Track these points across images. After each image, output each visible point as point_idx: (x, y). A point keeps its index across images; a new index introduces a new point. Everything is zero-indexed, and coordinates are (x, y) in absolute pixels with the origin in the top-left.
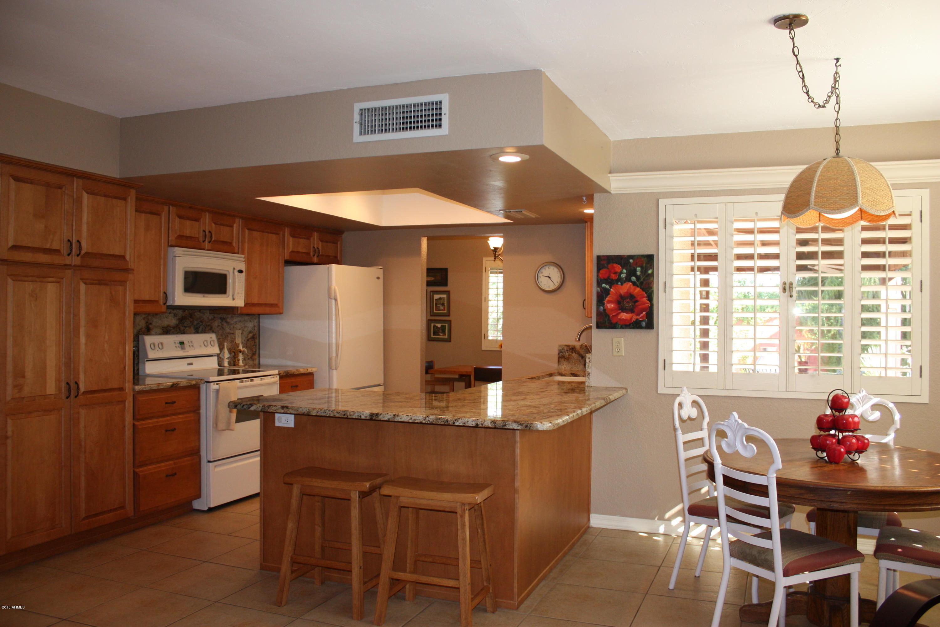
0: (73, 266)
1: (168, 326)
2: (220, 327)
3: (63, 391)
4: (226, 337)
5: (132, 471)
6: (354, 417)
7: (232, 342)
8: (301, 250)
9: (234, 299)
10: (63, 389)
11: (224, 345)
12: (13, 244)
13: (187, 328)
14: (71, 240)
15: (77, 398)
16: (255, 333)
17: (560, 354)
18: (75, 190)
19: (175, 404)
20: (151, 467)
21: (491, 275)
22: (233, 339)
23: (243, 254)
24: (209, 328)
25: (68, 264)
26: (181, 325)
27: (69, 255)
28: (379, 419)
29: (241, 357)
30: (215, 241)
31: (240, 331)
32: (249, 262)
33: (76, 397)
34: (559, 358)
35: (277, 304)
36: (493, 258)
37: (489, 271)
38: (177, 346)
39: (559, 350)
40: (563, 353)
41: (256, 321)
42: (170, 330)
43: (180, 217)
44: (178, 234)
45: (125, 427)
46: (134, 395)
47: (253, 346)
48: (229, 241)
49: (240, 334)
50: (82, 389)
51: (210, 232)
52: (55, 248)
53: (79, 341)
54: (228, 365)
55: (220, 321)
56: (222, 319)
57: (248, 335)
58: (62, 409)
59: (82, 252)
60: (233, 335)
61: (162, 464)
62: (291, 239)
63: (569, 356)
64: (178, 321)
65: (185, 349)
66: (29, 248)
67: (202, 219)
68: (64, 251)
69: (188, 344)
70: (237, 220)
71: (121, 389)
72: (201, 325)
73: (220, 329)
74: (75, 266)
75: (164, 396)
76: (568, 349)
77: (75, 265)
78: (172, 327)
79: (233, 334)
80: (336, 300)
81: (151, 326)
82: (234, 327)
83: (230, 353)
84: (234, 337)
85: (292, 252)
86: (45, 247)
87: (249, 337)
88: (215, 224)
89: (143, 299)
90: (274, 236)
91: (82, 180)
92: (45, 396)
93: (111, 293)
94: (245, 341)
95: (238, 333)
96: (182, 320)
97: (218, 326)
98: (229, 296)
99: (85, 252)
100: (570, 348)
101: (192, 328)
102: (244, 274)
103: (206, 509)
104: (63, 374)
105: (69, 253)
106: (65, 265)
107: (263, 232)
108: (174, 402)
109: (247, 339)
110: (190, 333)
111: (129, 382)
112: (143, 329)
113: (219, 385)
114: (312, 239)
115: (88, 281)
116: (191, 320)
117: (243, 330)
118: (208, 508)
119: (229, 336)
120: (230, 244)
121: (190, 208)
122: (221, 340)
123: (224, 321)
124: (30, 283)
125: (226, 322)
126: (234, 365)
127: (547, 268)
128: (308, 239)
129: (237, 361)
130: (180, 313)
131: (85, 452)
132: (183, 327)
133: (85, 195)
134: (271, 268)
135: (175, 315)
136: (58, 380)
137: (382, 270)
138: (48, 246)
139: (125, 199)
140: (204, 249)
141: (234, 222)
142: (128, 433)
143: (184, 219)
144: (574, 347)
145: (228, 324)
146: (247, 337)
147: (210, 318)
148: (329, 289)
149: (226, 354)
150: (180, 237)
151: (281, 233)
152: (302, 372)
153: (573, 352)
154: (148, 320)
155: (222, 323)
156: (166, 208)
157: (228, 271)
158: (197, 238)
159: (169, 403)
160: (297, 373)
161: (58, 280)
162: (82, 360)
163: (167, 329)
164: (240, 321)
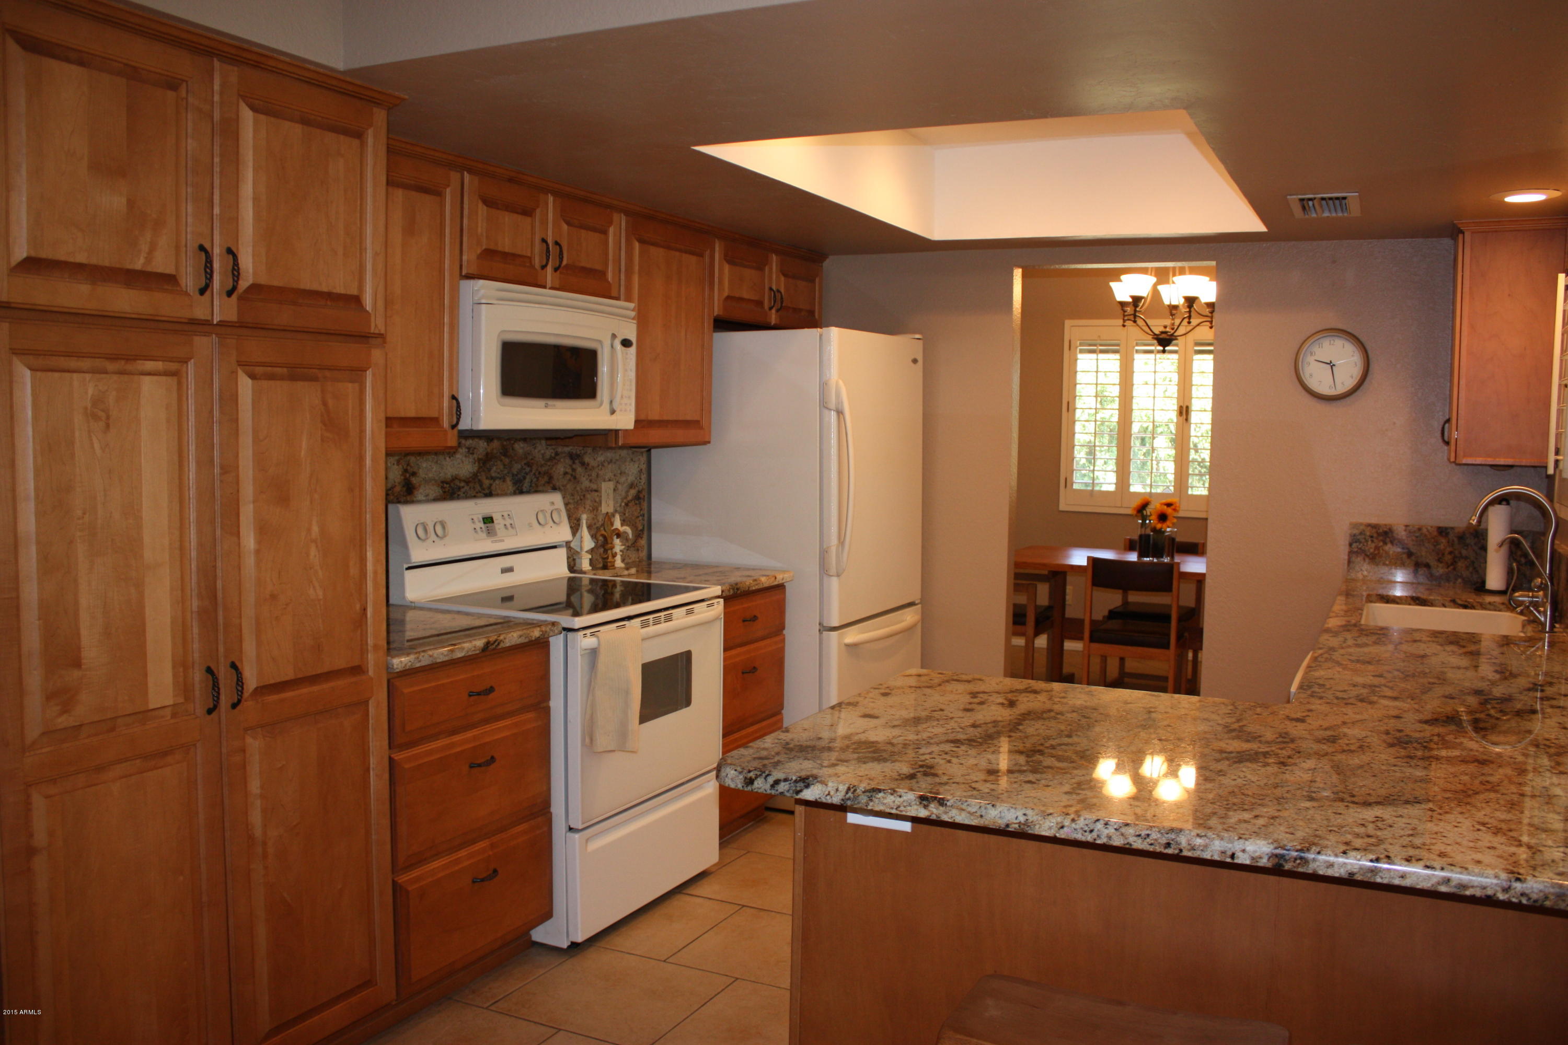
0: (216, 325)
1: (455, 478)
2: (568, 477)
3: (197, 693)
4: (581, 500)
5: (390, 882)
6: (1207, 855)
7: (594, 510)
8: (746, 295)
9: (613, 412)
10: (197, 687)
11: (579, 520)
12: (25, 255)
13: (497, 482)
14: (207, 246)
15: (239, 708)
16: (640, 488)
17: (1354, 545)
18: (216, 98)
19: (491, 696)
20: (435, 864)
21: (1080, 356)
22: (596, 504)
23: (629, 299)
24: (546, 478)
25: (202, 317)
26: (483, 473)
27: (202, 292)
28: (1310, 871)
29: (618, 546)
30: (567, 266)
31: (611, 485)
32: (642, 321)
33: (234, 706)
34: (1351, 553)
35: (697, 422)
36: (1121, 322)
37: (1077, 348)
38: (478, 529)
39: (1351, 535)
40: (1360, 542)
41: (643, 459)
42: (459, 488)
43: (489, 202)
44: (484, 247)
45: (368, 770)
46: (389, 681)
47: (638, 517)
48: (598, 267)
49: (611, 492)
50: (251, 681)
51: (557, 243)
52: (160, 270)
53: (239, 544)
54: (591, 568)
55: (568, 461)
56: (573, 457)
57: (627, 492)
58: (195, 745)
59: (240, 282)
60: (596, 494)
61: (463, 853)
62: (727, 267)
63: (1375, 550)
64: (477, 464)
65: (495, 534)
66: (79, 267)
67: (538, 211)
68: (189, 280)
69: (502, 522)
70: (616, 216)
71: (358, 670)
72: (527, 474)
73: (570, 480)
74: (222, 324)
75: (462, 677)
76: (1375, 535)
77: (220, 321)
78: (464, 481)
79: (596, 491)
80: (840, 413)
81: (414, 480)
82: (598, 476)
83: (593, 536)
84: (599, 500)
85: (728, 298)
86: (130, 267)
87: (630, 498)
88: (568, 223)
89: (403, 415)
90: (693, 259)
91: (236, 69)
92: (145, 715)
93: (325, 404)
94: (621, 506)
95: (607, 488)
96: (485, 461)
97: (566, 473)
98: (601, 404)
99: (251, 282)
100: (1381, 531)
102: (633, 350)
103: (565, 945)
104: (196, 646)
105: (204, 284)
106: (193, 322)
107: (669, 248)
108: (491, 690)
109: (625, 501)
110: (504, 494)
111: (376, 647)
112: (398, 489)
113: (598, 637)
114: (767, 269)
115: (259, 370)
116: (507, 461)
117: (617, 482)
118: (569, 944)
119: (588, 496)
120: (602, 274)
121: (511, 180)
122: (572, 506)
123: (577, 461)
124: (88, 376)
125: (583, 464)
126: (605, 567)
127: (1326, 343)
128: (760, 268)
129: (610, 559)
130: (482, 445)
131: (265, 856)
132: (487, 478)
133: (247, 116)
134: (686, 335)
135: (471, 451)
136: (182, 664)
137: (921, 342)
138: (139, 264)
139: (359, 135)
140: (544, 287)
141: (611, 223)
142: (377, 782)
143: (498, 209)
144: (1390, 529)
145: (586, 468)
146: (626, 498)
147: (548, 456)
148: (824, 386)
149: (588, 543)
150: (489, 254)
151: (708, 253)
152: (766, 585)
153: (1388, 540)
154: (408, 465)
155: (574, 466)
156: (455, 176)
157: (600, 342)
158: (528, 257)
159: (479, 694)
160: (757, 587)
161: (173, 366)
162: (250, 598)
163: (452, 485)
164: (611, 461)
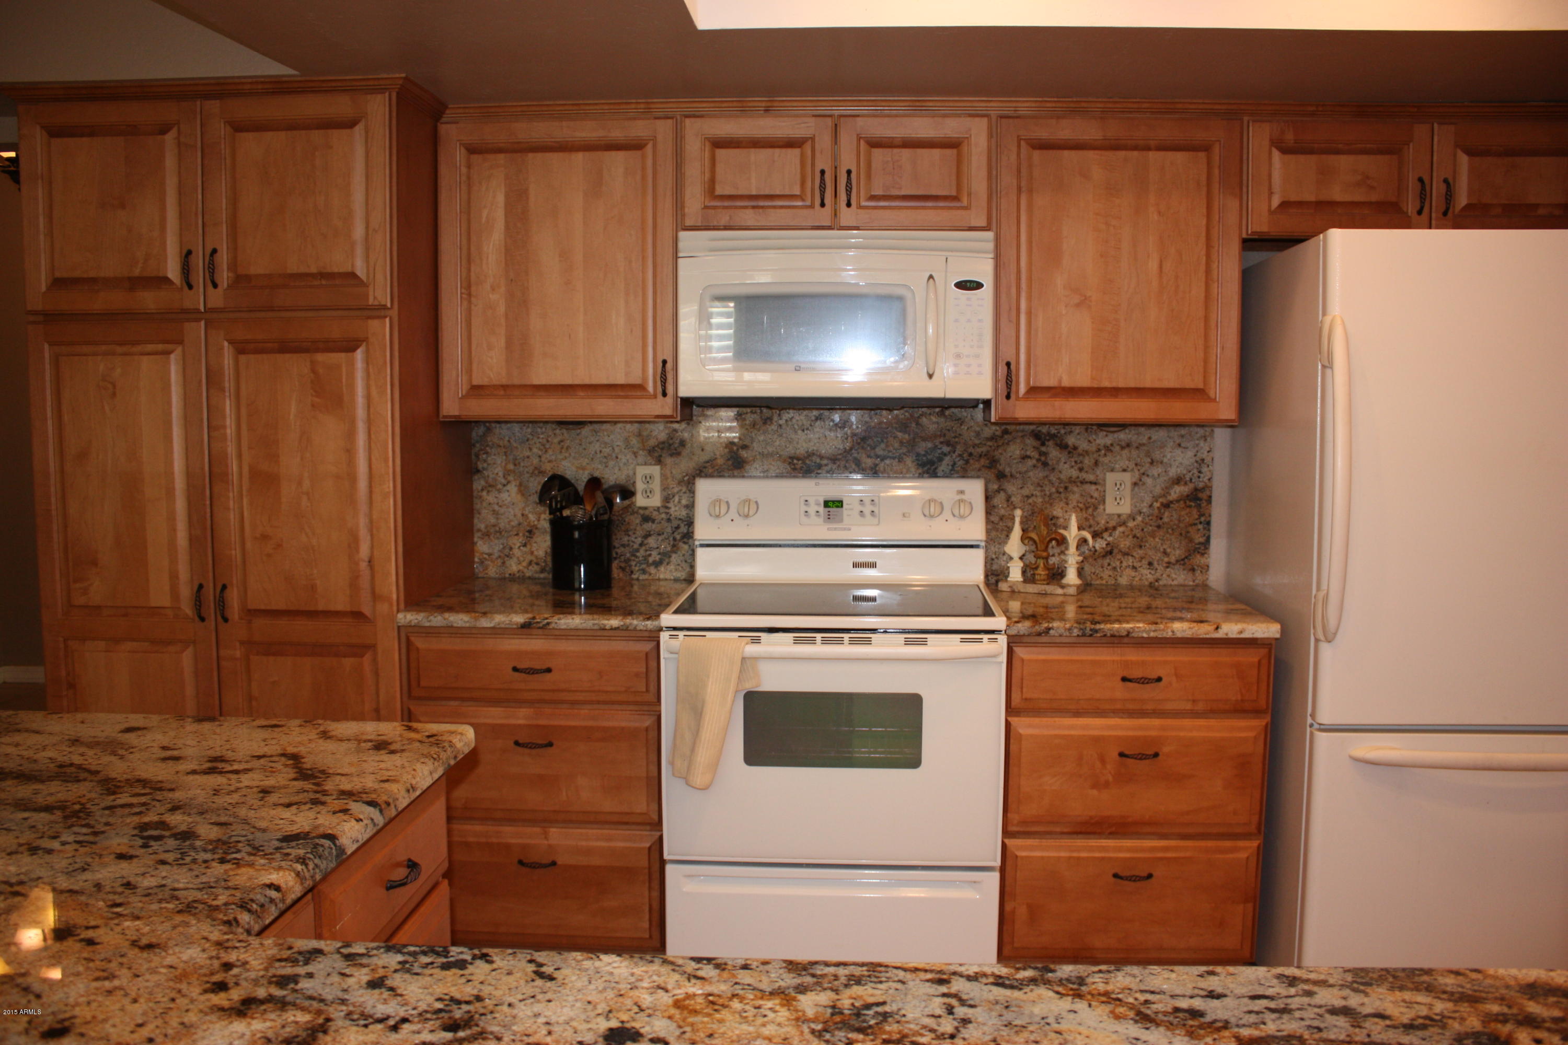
0: (204, 312)
1: (812, 454)
2: (1030, 463)
8: (1340, 197)
9: (932, 376)
14: (194, 250)
16: (1201, 485)
18: (199, 130)
19: (549, 677)
22: (1093, 501)
25: (189, 307)
26: (861, 450)
27: (189, 287)
30: (875, 198)
31: (1128, 477)
33: (226, 620)
38: (809, 512)
43: (722, 143)
44: (715, 194)
49: (1128, 486)
51: (848, 172)
52: (155, 274)
54: (1022, 580)
55: (1032, 442)
56: (1042, 436)
57: (1163, 490)
60: (1093, 487)
61: (505, 829)
64: (851, 440)
65: (835, 521)
68: (180, 279)
69: (858, 508)
72: (946, 455)
73: (1033, 467)
74: (211, 310)
77: (208, 309)
78: (828, 458)
79: (1093, 483)
82: (1096, 463)
84: (1096, 495)
85: (1287, 205)
86: (128, 275)
87: (1172, 496)
88: (875, 145)
91: (219, 102)
93: (314, 372)
94: (1151, 505)
95: (1117, 480)
96: (866, 438)
97: (1025, 457)
98: (911, 366)
101: (909, 461)
106: (185, 311)
107: (1112, 148)
108: (545, 671)
109: (1158, 502)
110: (889, 476)
114: (1410, 149)
116: (906, 437)
123: (1049, 443)
124: (99, 358)
125: (1062, 446)
126: (1033, 581)
128: (1388, 151)
129: (1039, 571)
132: (869, 456)
138: (137, 272)
143: (739, 147)
145: (1069, 453)
147: (987, 434)
149: (1014, 546)
150: (725, 200)
155: (1043, 449)
156: (664, 125)
157: (906, 287)
158: (796, 196)
159: (527, 671)
160: (1155, 635)
163: (807, 462)
164: (1128, 445)
